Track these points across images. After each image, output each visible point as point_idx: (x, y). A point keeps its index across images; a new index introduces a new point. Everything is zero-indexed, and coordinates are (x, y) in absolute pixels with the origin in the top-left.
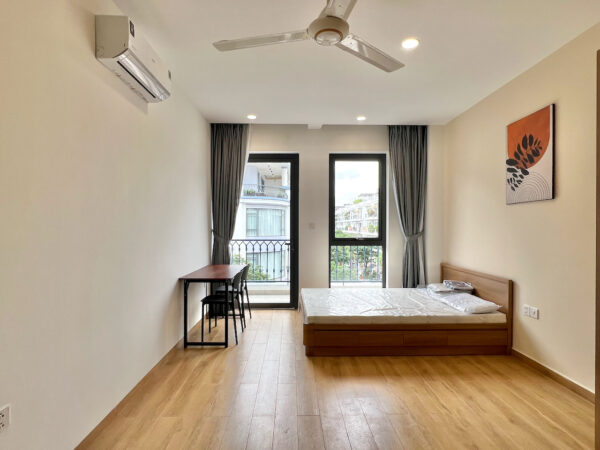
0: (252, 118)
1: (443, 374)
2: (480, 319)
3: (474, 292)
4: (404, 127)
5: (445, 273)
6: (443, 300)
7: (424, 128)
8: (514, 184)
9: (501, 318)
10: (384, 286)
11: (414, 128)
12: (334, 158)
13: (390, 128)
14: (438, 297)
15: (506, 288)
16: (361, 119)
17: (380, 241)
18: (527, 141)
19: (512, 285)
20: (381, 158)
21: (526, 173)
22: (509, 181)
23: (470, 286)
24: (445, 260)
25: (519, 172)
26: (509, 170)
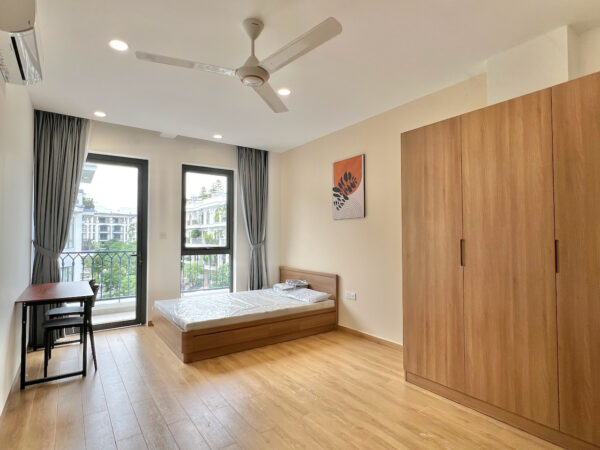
0: (100, 114)
1: (303, 351)
2: (319, 306)
3: (309, 287)
4: (251, 150)
5: (283, 275)
6: (289, 295)
7: (266, 153)
8: (338, 205)
9: (330, 304)
10: (232, 291)
11: (258, 152)
12: (186, 168)
13: (240, 148)
14: (284, 293)
15: (334, 281)
16: (218, 137)
17: (228, 250)
18: (347, 176)
19: (337, 278)
20: (229, 174)
21: (347, 198)
22: (335, 203)
23: (306, 283)
24: (283, 264)
25: (342, 198)
26: (334, 195)
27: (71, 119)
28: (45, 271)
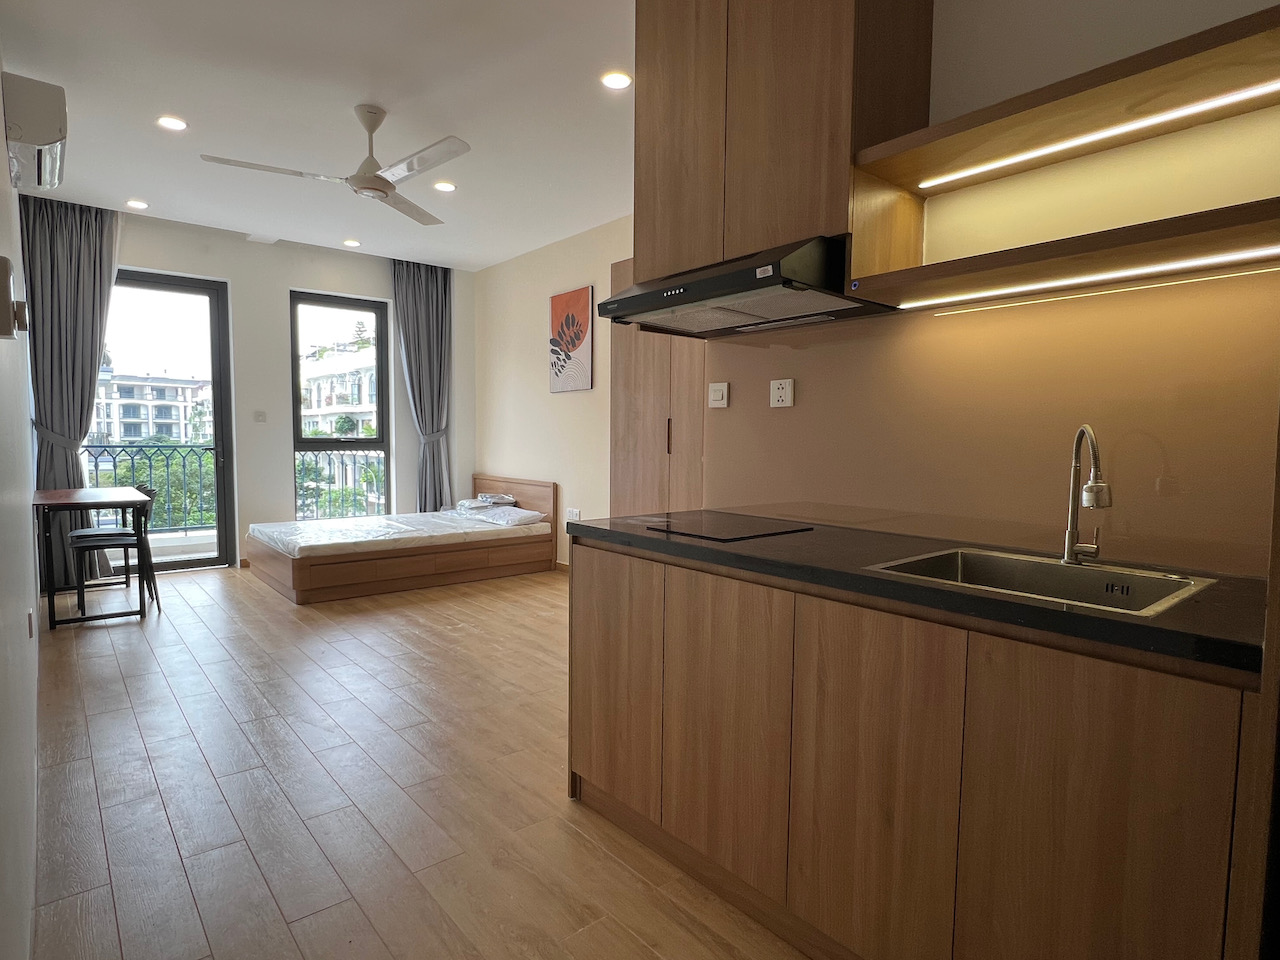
0: (137, 205)
2: (523, 532)
3: (516, 505)
4: (417, 266)
5: (478, 485)
6: (478, 517)
7: (446, 272)
8: (557, 368)
9: (545, 528)
10: (388, 514)
11: (431, 270)
12: (297, 297)
13: (396, 263)
14: (468, 514)
15: (550, 491)
16: (351, 244)
17: (380, 442)
18: (570, 321)
19: (556, 487)
20: (379, 308)
21: (569, 357)
22: (554, 364)
23: (511, 499)
24: (478, 469)
25: (563, 357)
26: (553, 352)
27: (84, 210)
28: (57, 469)
